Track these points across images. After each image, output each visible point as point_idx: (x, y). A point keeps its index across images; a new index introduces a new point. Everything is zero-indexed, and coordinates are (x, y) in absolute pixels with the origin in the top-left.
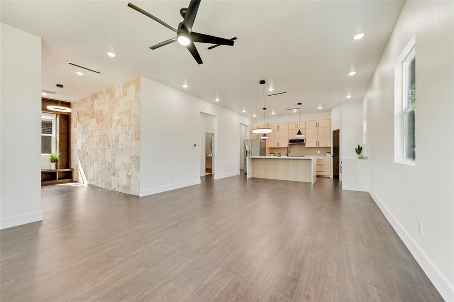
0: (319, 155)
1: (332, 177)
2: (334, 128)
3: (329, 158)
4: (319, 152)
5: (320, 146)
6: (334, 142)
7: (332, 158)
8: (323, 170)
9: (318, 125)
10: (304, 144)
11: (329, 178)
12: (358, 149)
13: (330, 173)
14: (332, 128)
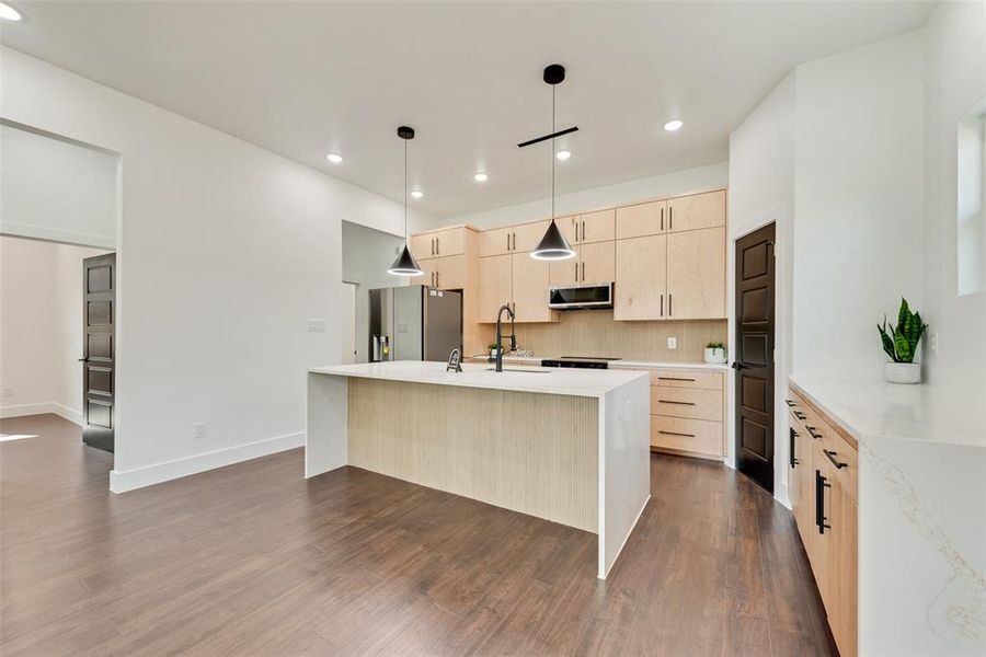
0: (673, 355)
1: (730, 462)
2: (744, 224)
3: (718, 372)
4: (672, 343)
5: (676, 316)
6: (741, 294)
7: (731, 373)
8: (687, 428)
9: (666, 220)
10: (611, 307)
11: (716, 466)
12: (901, 328)
13: (718, 440)
14: (730, 229)
